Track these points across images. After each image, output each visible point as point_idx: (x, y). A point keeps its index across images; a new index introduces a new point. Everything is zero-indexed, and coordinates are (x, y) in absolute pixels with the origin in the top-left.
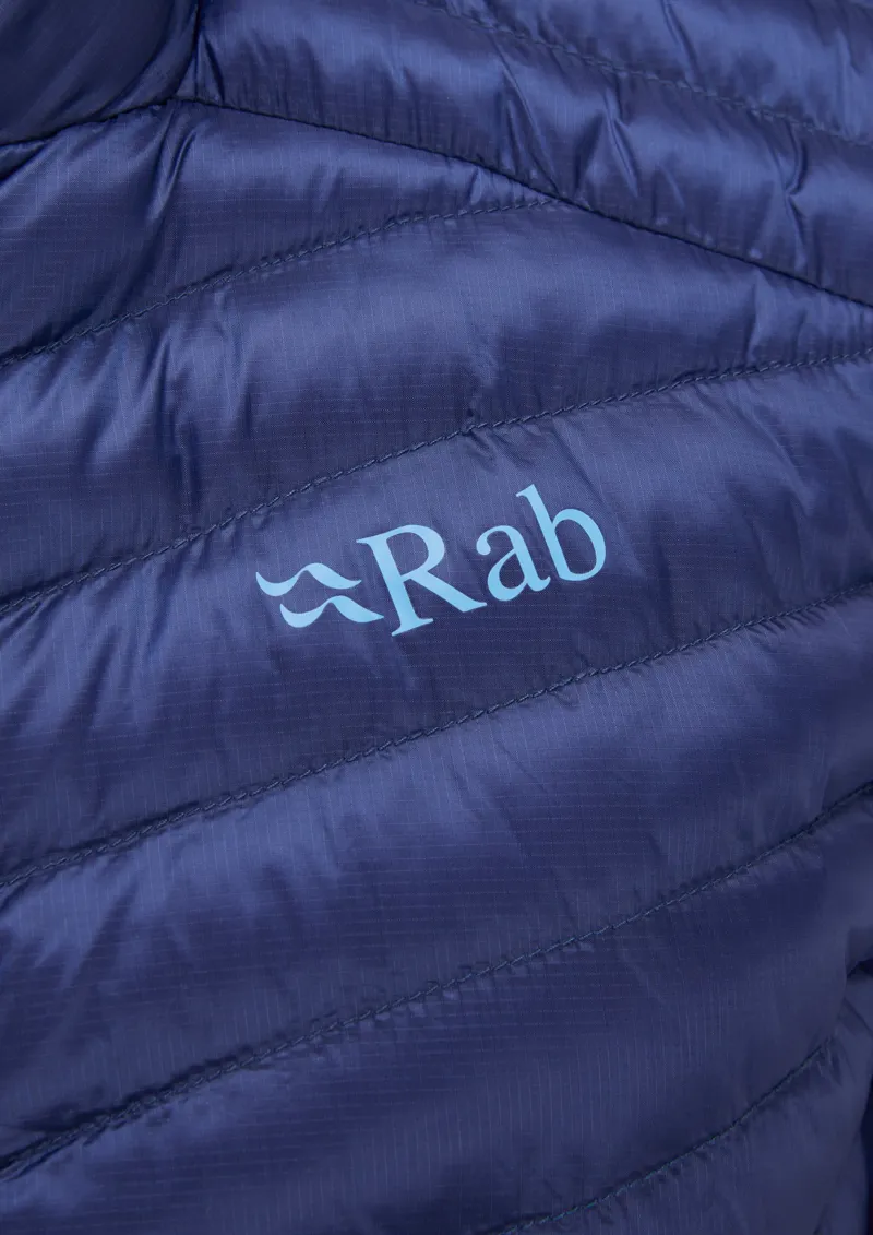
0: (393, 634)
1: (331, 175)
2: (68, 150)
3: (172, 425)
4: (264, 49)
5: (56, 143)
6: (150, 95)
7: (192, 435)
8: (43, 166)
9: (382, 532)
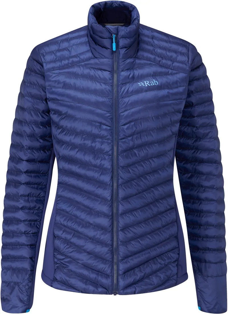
0: (145, 86)
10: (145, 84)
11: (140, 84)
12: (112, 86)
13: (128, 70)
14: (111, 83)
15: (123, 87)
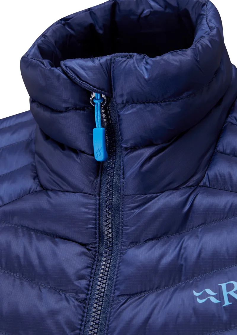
0: (223, 306)
1: (230, 202)
2: (166, 195)
3: (182, 257)
4: (220, 174)
5: (164, 194)
6: (191, 184)
7: (186, 259)
8: (159, 198)
9: (225, 282)
10: (220, 296)
11: (201, 297)
12: (85, 303)
13: (156, 238)
14: (83, 292)
15: (127, 307)
